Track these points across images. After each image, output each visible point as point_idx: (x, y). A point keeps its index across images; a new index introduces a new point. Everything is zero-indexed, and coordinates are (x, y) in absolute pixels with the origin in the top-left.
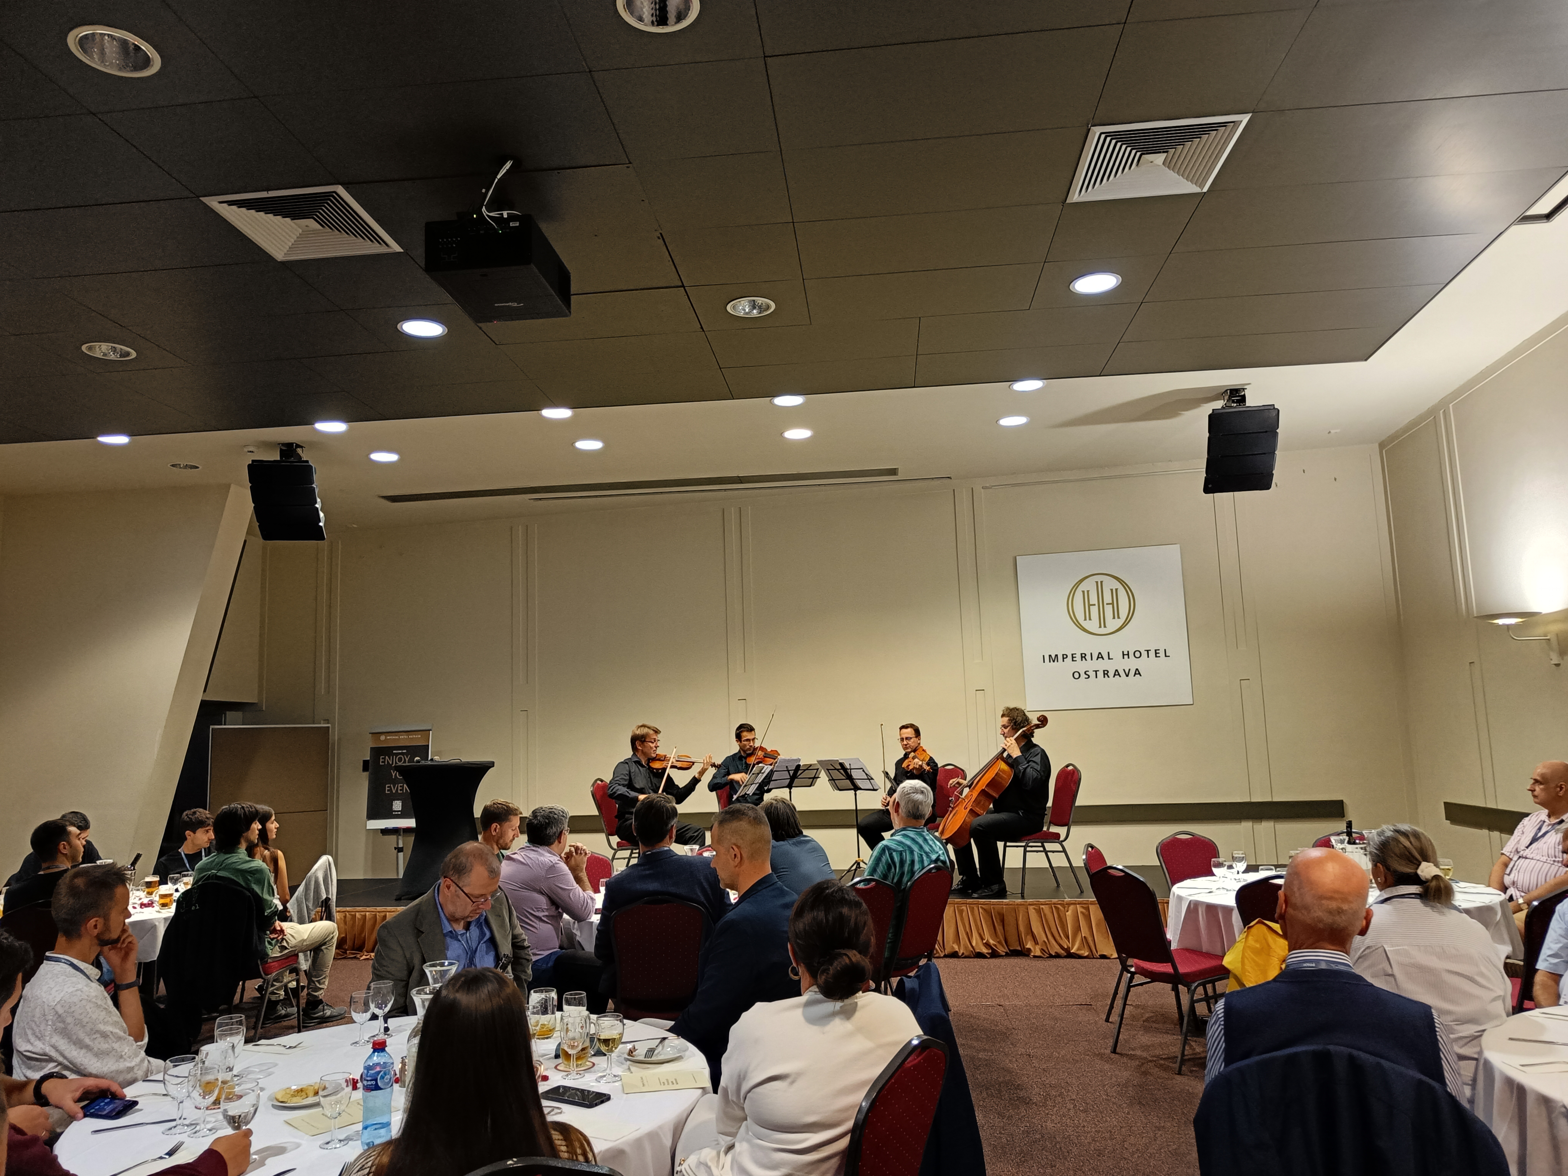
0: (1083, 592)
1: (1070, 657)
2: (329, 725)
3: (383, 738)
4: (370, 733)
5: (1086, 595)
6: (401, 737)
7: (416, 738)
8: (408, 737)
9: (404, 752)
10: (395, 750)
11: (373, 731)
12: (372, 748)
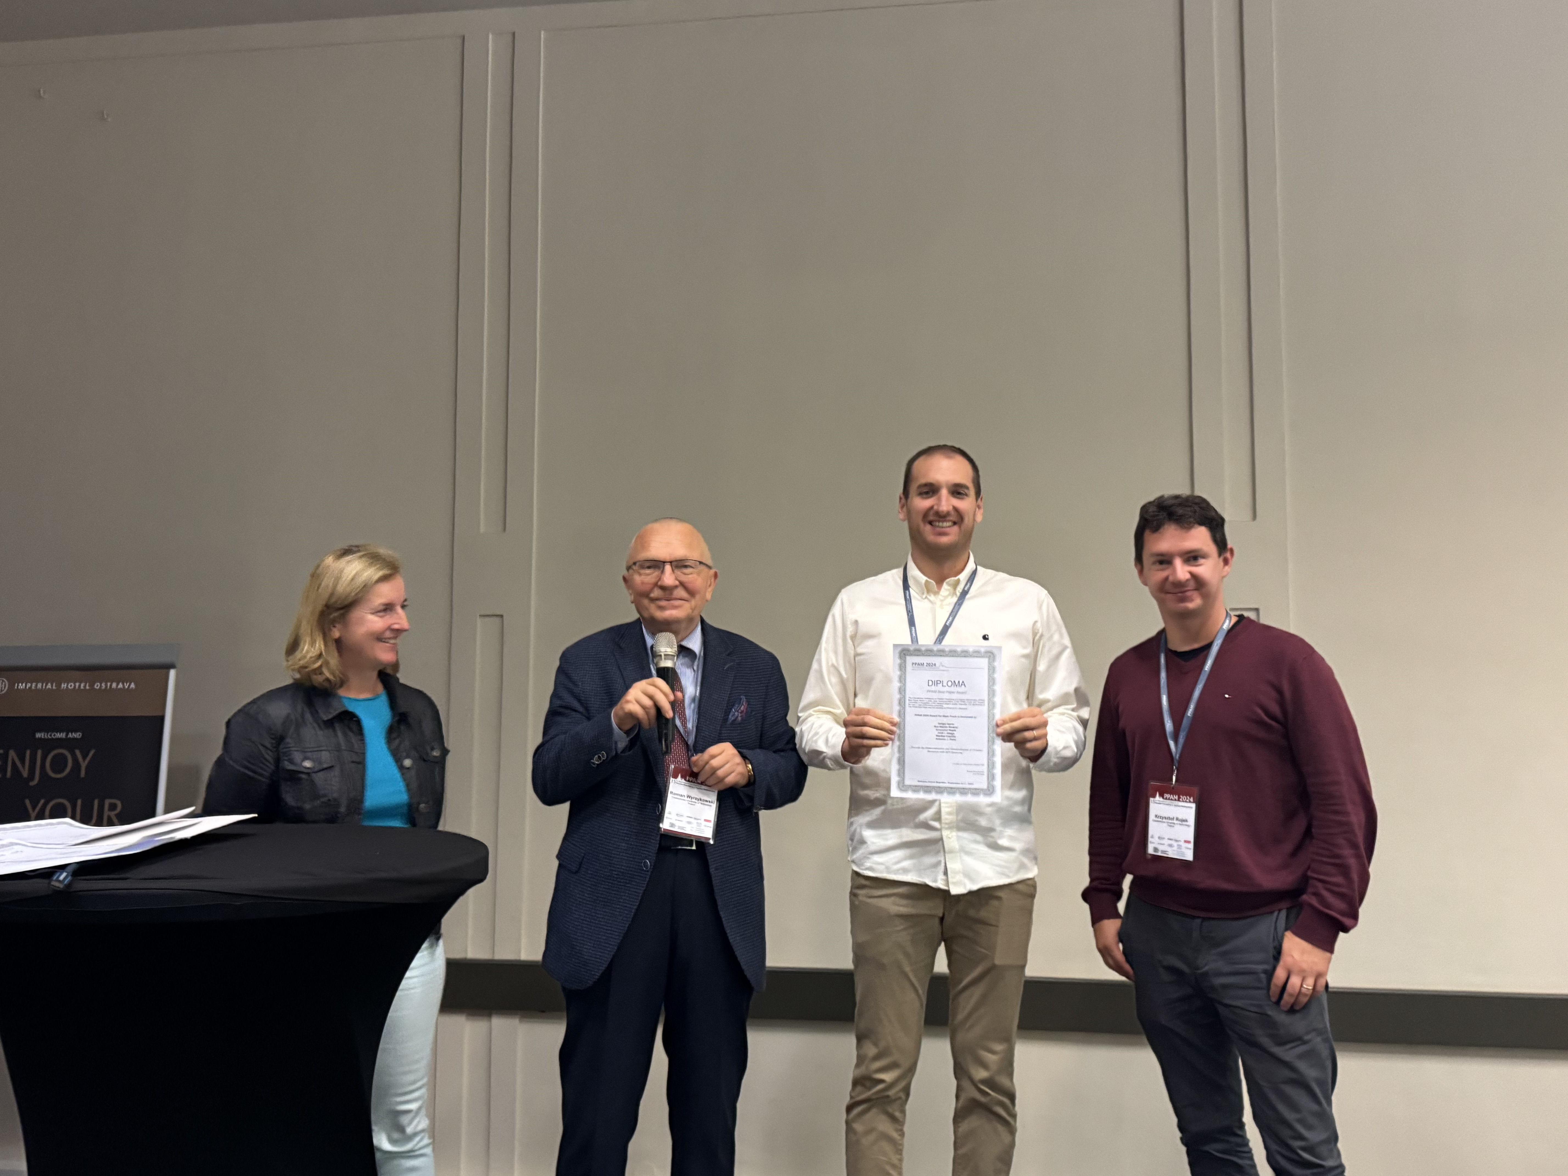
6: (64, 686)
7: (117, 689)
8: (92, 685)
9: (74, 739)
10: (40, 731)
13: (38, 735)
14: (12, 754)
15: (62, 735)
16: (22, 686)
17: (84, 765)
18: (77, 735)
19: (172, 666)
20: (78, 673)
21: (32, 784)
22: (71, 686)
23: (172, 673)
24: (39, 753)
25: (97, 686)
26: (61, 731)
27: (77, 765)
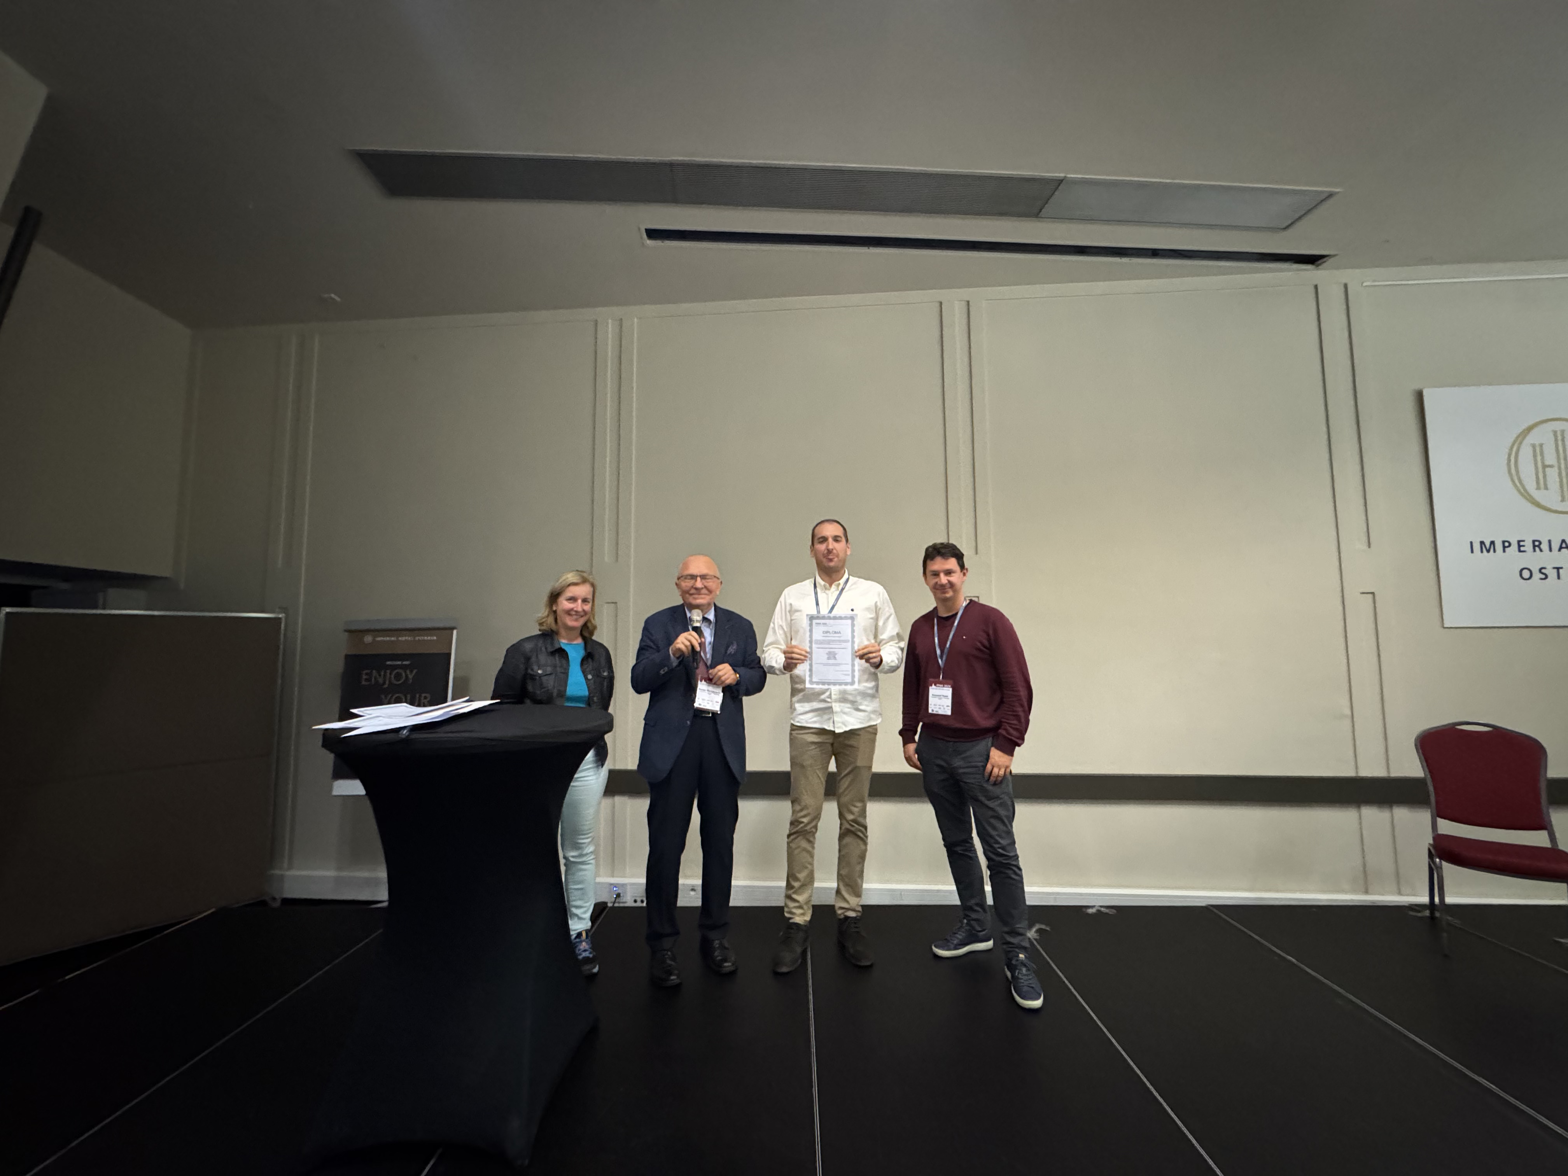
0: (1534, 446)
1: (1515, 546)
2: (284, 615)
3: (368, 639)
4: (344, 632)
5: (1538, 451)
6: (400, 639)
7: (428, 640)
8: (414, 638)
9: (406, 665)
10: (389, 661)
11: (353, 628)
12: (347, 657)
13: (388, 663)
14: (375, 672)
15: (399, 663)
16: (378, 639)
17: (410, 677)
18: (407, 662)
19: (452, 629)
20: (407, 633)
21: (386, 686)
22: (404, 639)
23: (455, 632)
24: (388, 671)
25: (417, 638)
26: (399, 661)
27: (407, 676)
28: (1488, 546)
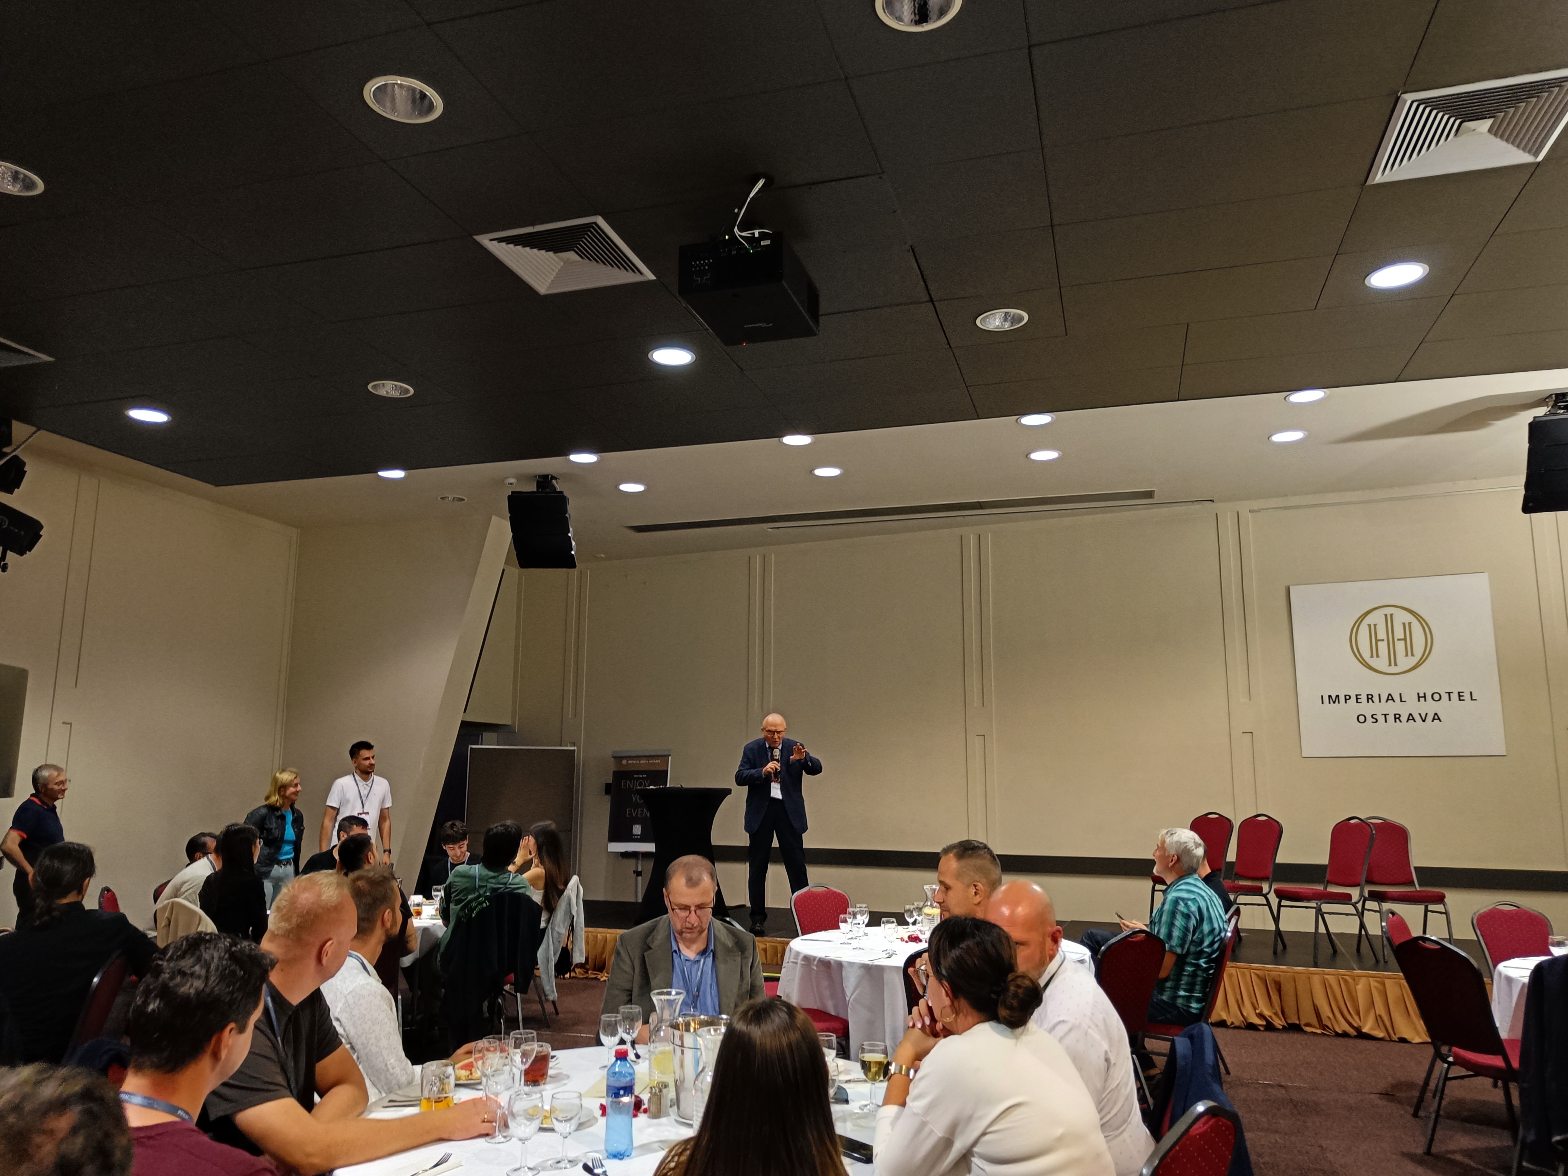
0: (1369, 626)
1: (1353, 699)
2: (576, 748)
3: (624, 762)
4: (613, 757)
5: (1373, 629)
6: (641, 762)
7: (655, 763)
11: (615, 755)
12: (614, 772)
13: (635, 776)
14: (628, 782)
15: (641, 776)
16: (630, 762)
18: (645, 776)
19: (670, 755)
20: (645, 758)
21: (634, 790)
22: (643, 762)
23: (670, 757)
24: (635, 781)
25: (649, 761)
27: (645, 785)
28: (1334, 699)
